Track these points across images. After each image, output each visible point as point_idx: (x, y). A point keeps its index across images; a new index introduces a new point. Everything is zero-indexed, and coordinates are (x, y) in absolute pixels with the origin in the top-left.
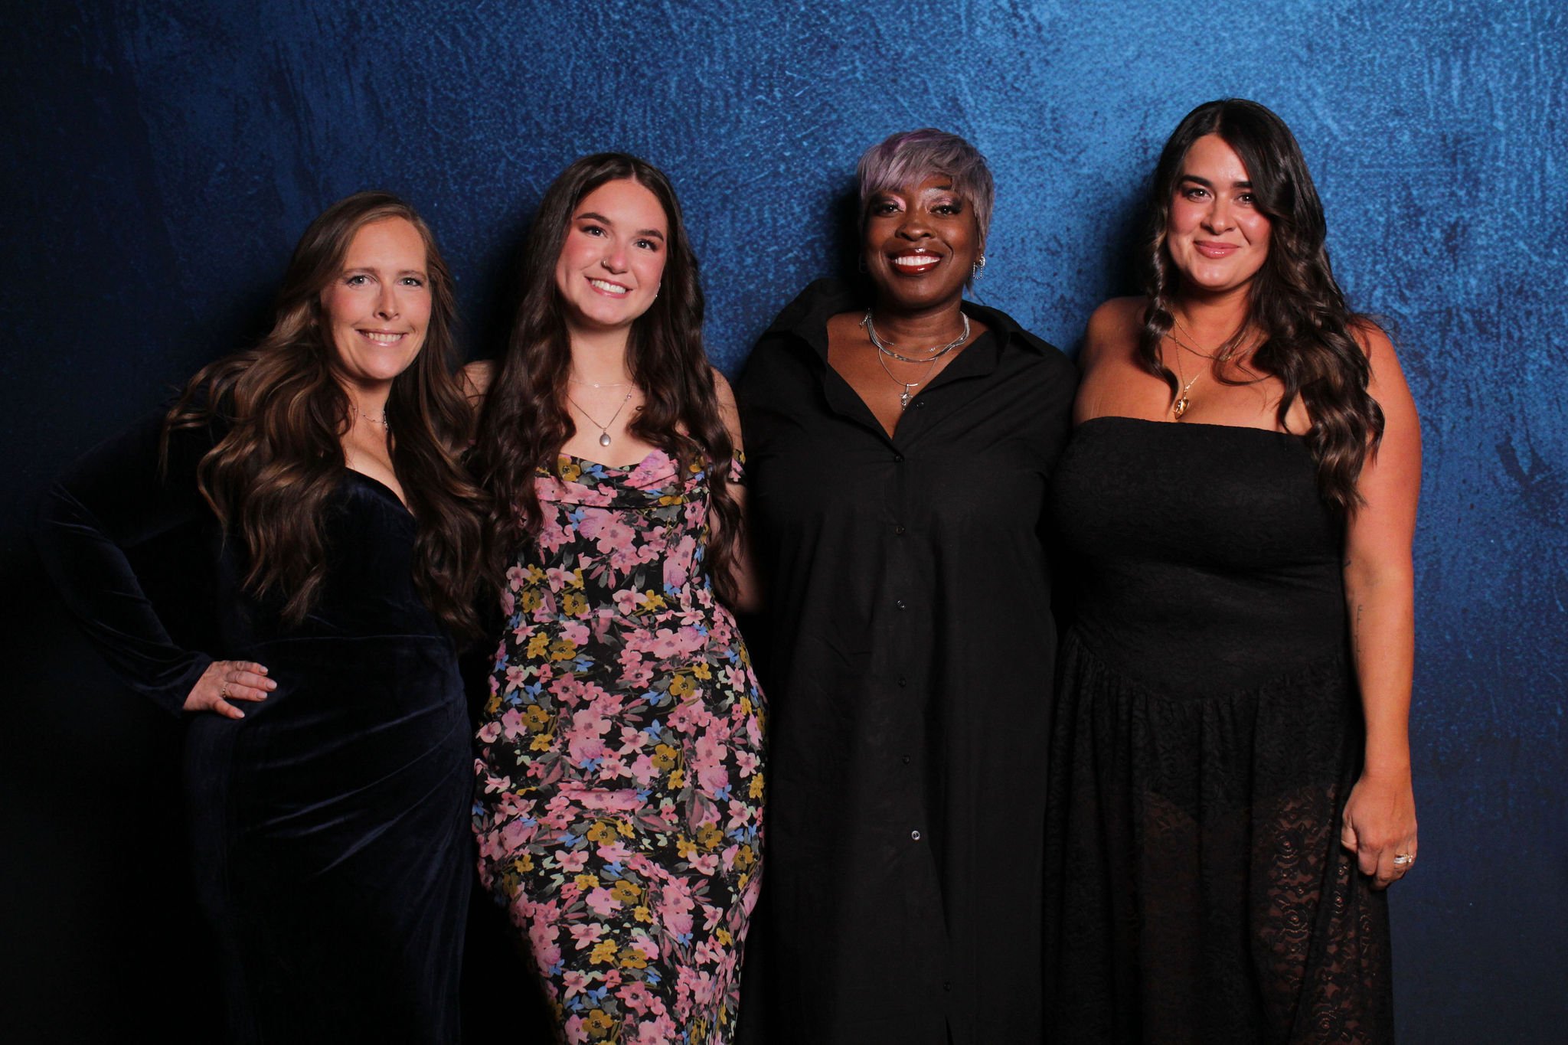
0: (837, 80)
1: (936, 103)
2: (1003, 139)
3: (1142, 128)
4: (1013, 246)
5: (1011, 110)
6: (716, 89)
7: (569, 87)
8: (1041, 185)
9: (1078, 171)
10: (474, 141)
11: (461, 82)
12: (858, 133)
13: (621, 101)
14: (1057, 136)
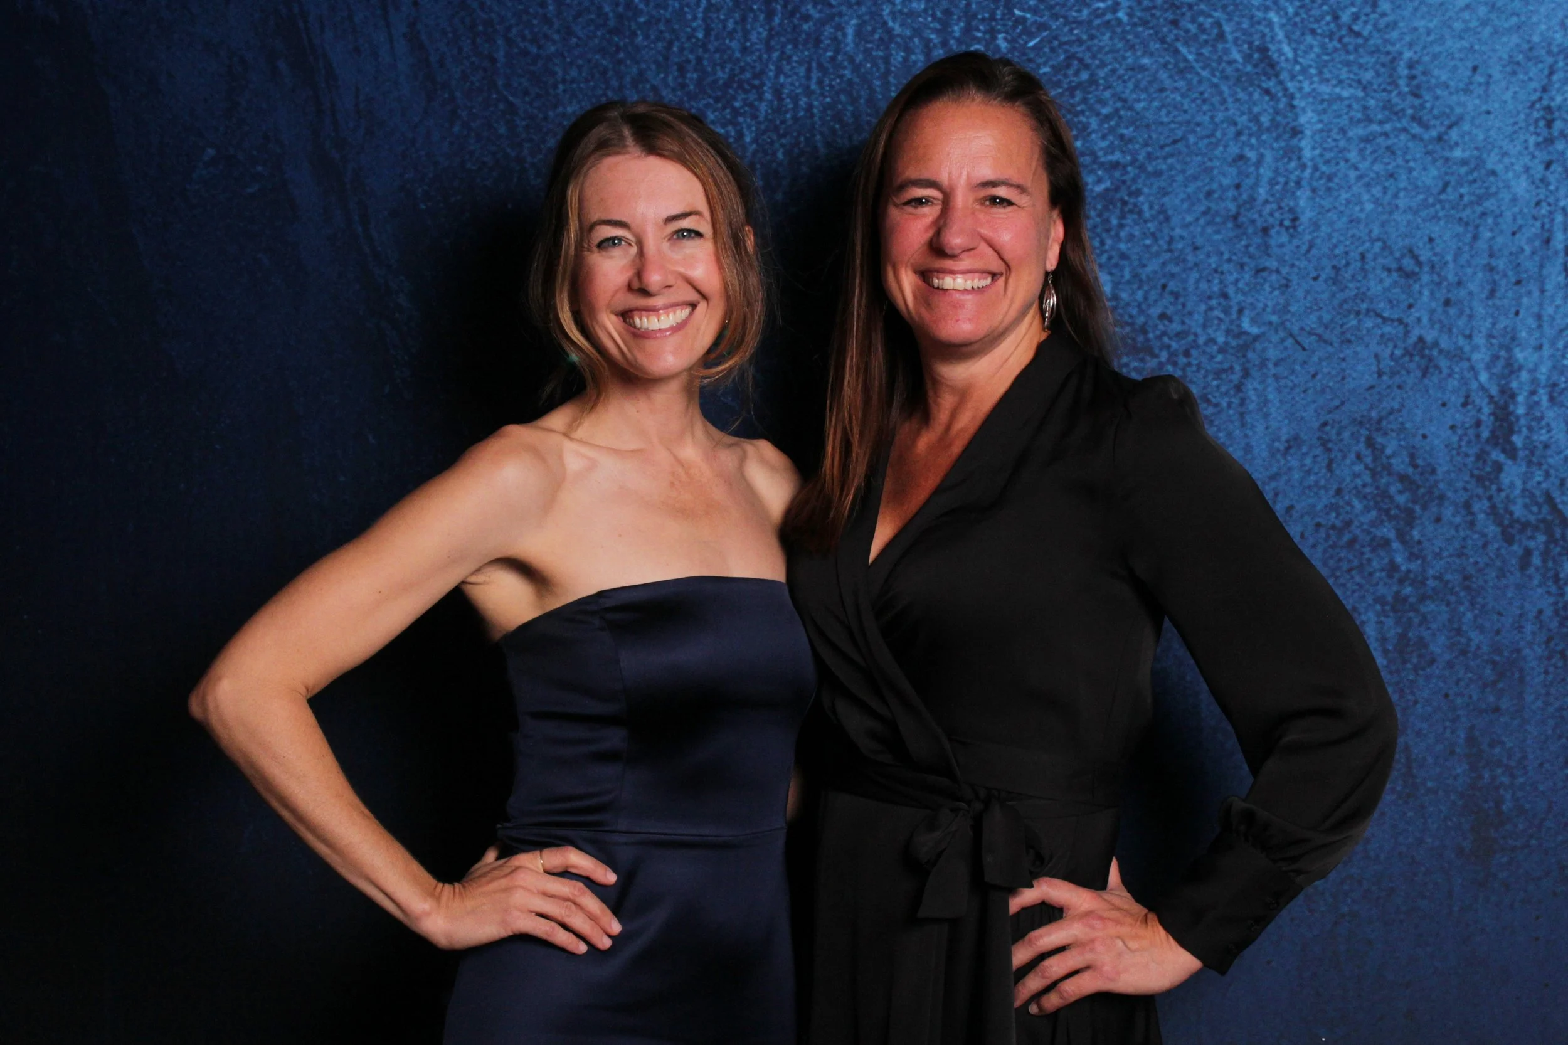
0: (1089, 22)
1: (1236, 55)
2: (1335, 107)
3: (1545, 90)
4: (1348, 264)
5: (1348, 64)
6: (911, 38)
7: (700, 35)
8: (1391, 175)
9: (1447, 154)
10: (564, 115)
11: (545, 28)
12: (1120, 99)
13: (776, 55)
14: (1417, 102)
